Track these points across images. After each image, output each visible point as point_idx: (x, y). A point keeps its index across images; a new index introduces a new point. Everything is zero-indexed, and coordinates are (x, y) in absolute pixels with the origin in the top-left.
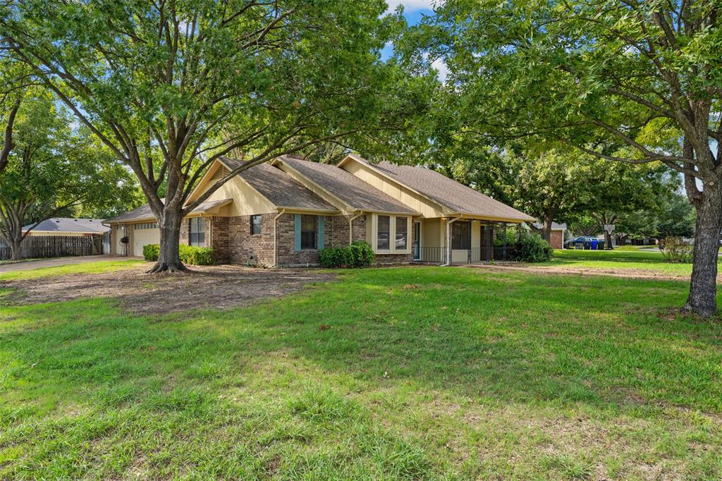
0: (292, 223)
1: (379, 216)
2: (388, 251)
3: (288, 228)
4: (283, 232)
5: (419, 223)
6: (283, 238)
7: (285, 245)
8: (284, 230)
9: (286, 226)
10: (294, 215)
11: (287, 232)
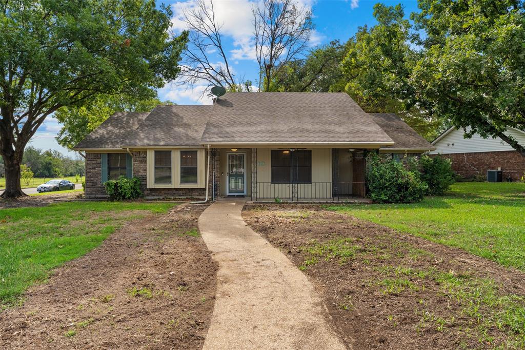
0: (99, 161)
1: (155, 152)
2: (170, 185)
3: (95, 165)
4: (90, 169)
5: (243, 155)
6: (90, 174)
7: (92, 179)
8: (91, 167)
9: (93, 164)
10: (101, 154)
11: (94, 168)
